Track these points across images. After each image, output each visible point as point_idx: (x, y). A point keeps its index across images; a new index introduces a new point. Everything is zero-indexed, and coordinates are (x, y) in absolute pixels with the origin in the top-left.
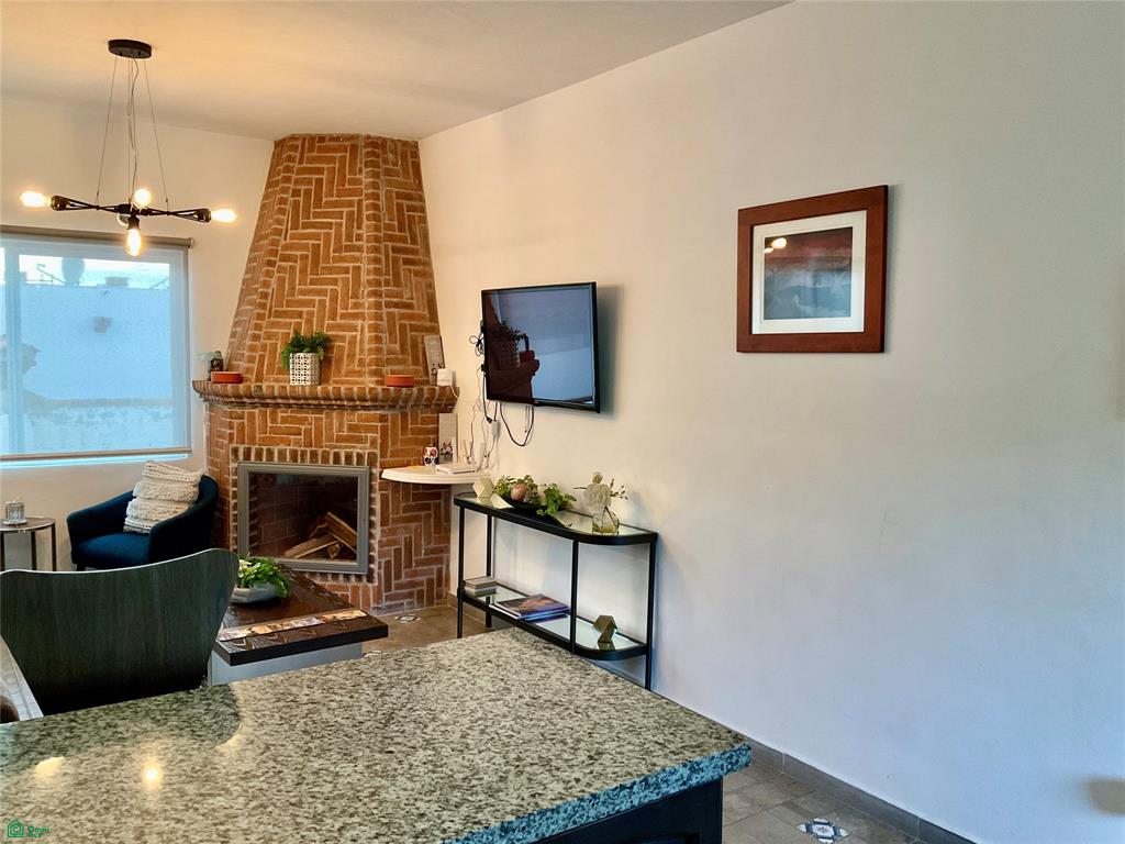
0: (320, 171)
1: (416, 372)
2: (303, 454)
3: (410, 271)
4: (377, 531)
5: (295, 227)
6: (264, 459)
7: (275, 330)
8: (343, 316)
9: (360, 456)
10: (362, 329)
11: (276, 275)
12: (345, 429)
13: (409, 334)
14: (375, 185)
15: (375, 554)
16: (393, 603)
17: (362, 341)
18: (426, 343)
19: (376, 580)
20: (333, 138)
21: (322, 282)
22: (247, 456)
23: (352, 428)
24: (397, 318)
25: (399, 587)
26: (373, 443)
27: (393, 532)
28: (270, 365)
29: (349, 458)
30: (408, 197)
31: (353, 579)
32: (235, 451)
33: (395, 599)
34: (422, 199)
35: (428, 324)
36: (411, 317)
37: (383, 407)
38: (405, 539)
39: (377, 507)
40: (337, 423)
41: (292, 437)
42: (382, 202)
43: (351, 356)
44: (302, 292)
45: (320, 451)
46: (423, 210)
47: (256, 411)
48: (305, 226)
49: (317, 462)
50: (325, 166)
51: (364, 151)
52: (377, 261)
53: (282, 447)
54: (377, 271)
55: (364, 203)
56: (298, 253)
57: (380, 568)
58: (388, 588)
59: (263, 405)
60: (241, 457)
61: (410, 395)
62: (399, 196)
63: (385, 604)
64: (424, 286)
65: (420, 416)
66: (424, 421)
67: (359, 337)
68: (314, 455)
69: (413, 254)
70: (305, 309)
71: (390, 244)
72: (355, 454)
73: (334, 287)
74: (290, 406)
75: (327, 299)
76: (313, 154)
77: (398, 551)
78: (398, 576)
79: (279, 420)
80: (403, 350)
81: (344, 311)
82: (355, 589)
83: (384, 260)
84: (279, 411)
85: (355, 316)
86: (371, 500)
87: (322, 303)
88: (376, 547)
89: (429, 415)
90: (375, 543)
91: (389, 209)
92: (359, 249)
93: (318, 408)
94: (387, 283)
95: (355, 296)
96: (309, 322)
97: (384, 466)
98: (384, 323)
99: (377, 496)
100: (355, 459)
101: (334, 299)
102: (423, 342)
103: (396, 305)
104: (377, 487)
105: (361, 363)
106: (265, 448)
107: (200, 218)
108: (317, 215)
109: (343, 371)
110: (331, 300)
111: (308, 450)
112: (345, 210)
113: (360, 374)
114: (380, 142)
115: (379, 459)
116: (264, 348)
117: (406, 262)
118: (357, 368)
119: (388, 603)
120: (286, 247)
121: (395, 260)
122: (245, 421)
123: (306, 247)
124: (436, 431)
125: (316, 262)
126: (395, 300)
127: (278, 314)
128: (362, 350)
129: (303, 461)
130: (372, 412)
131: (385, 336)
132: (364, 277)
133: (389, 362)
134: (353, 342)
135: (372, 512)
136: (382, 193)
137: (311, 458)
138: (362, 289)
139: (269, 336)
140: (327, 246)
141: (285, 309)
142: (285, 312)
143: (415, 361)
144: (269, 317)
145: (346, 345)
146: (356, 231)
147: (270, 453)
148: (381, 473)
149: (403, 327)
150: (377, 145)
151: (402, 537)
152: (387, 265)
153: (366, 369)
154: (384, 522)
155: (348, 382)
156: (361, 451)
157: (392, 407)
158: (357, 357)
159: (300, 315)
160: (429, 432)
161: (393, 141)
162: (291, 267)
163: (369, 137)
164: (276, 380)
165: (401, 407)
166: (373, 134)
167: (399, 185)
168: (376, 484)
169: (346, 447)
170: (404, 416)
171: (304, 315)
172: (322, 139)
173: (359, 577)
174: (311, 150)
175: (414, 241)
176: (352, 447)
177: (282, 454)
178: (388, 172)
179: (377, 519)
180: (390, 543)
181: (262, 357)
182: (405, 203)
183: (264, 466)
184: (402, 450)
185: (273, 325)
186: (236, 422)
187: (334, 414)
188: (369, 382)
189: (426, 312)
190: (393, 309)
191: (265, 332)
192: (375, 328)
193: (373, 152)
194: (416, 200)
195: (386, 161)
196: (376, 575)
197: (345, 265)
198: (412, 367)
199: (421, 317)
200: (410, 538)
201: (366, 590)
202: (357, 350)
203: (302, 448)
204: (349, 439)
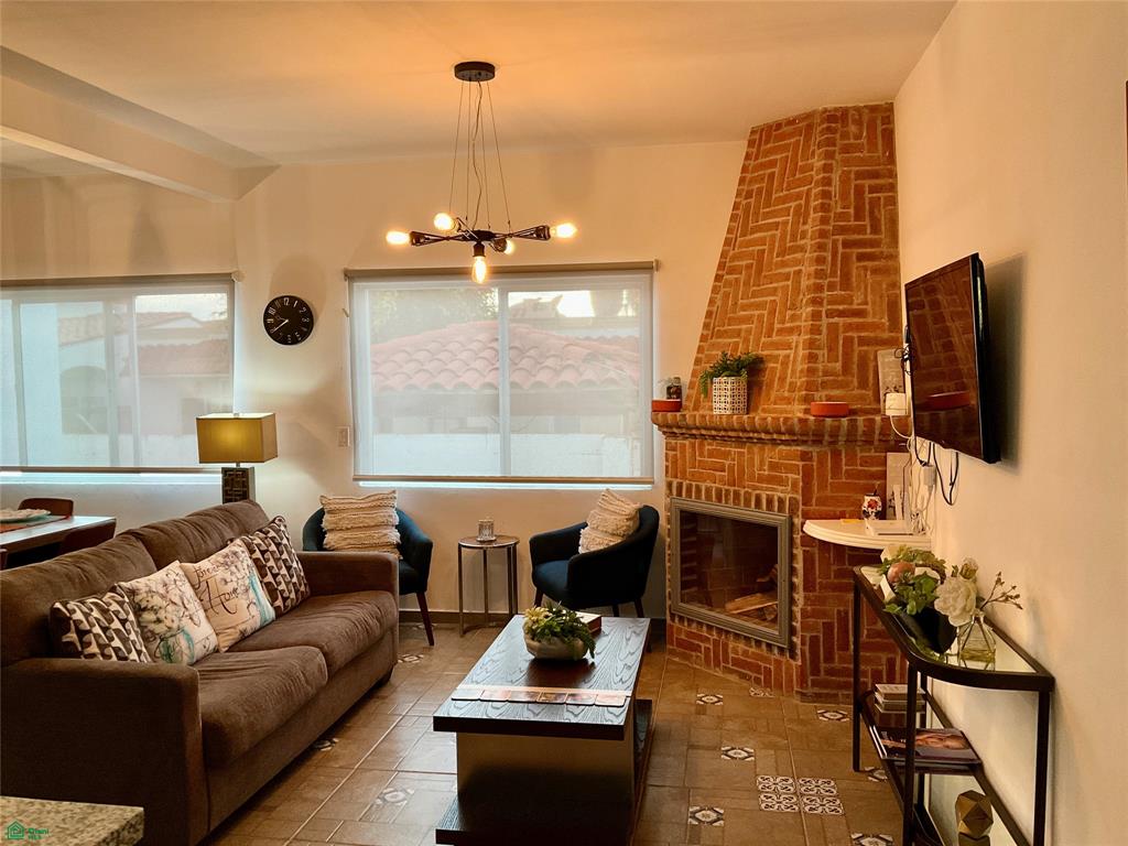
0: (773, 164)
1: (862, 398)
2: (727, 493)
3: (865, 268)
4: (799, 596)
5: (743, 233)
6: (694, 497)
8: (780, 331)
9: (781, 502)
10: (796, 347)
11: (723, 290)
12: (766, 468)
13: (857, 348)
14: (827, 168)
15: (797, 625)
16: (825, 691)
17: (794, 361)
18: (879, 358)
19: (799, 657)
20: (791, 122)
21: (763, 293)
22: (679, 492)
23: (773, 466)
24: (841, 330)
25: (830, 672)
26: (795, 485)
27: (822, 600)
29: (770, 501)
30: (876, 175)
31: (776, 651)
33: (826, 687)
34: (892, 174)
35: (886, 335)
36: (860, 327)
37: (804, 442)
38: (839, 612)
39: (799, 565)
40: (760, 459)
41: (717, 473)
42: (835, 188)
43: (782, 379)
44: (744, 308)
45: (742, 492)
46: (893, 187)
47: (687, 442)
48: (756, 229)
49: (739, 504)
50: (778, 157)
51: (819, 129)
52: (820, 260)
53: (710, 484)
54: (819, 274)
55: (814, 191)
56: (744, 263)
57: (803, 644)
58: (815, 670)
59: (693, 436)
60: (675, 492)
61: (839, 427)
62: (859, 175)
63: (810, 691)
64: (884, 286)
65: (859, 455)
66: (865, 462)
67: (791, 358)
68: (737, 496)
69: (872, 247)
70: (744, 327)
71: (841, 238)
72: (776, 498)
73: (774, 298)
74: (714, 438)
75: (766, 312)
76: (769, 146)
77: (828, 627)
78: (829, 658)
79: (706, 453)
80: (846, 369)
81: (780, 326)
82: (778, 663)
83: (830, 259)
84: (706, 443)
85: (791, 331)
86: (792, 557)
87: (760, 317)
88: (799, 616)
89: (873, 453)
90: (797, 610)
91: (844, 195)
92: (802, 249)
93: (739, 441)
94: (831, 287)
95: (793, 306)
96: (746, 340)
97: (807, 516)
98: (823, 337)
99: (799, 552)
100: (776, 504)
101: (772, 313)
102: (876, 358)
103: (841, 314)
104: (798, 541)
105: (792, 388)
106: (694, 483)
107: (539, 237)
108: (766, 216)
109: (772, 399)
110: (769, 314)
111: (732, 489)
112: (793, 204)
113: (789, 401)
114: (839, 114)
115: (801, 507)
117: (861, 257)
118: (786, 394)
119: (816, 690)
120: (733, 258)
121: (846, 258)
122: (678, 453)
123: (751, 255)
124: (883, 475)
125: (759, 271)
126: (841, 307)
127: (720, 335)
128: (793, 371)
129: (726, 503)
130: (794, 448)
131: (823, 353)
132: (805, 283)
133: (824, 385)
134: (785, 362)
135: (792, 571)
136: (836, 177)
137: (734, 499)
138: (801, 297)
140: (771, 251)
141: (726, 328)
142: (726, 331)
143: (863, 384)
145: (779, 366)
146: (802, 228)
147: (699, 490)
148: (803, 524)
149: (848, 342)
150: (836, 118)
151: (834, 609)
152: (834, 263)
153: (797, 395)
154: (809, 586)
155: (775, 411)
156: (782, 495)
157: (818, 441)
158: (788, 380)
159: (739, 333)
160: (873, 476)
161: (857, 109)
162: (736, 279)
163: (825, 110)
165: (830, 443)
166: (830, 106)
167: (862, 161)
168: (798, 537)
169: (767, 489)
170: (836, 455)
171: (743, 334)
172: (779, 126)
173: (781, 650)
174: (767, 141)
175: (875, 229)
176: (774, 490)
177: (709, 491)
178: (846, 149)
179: (798, 581)
180: (815, 614)
182: (867, 183)
183: (694, 504)
184: (832, 497)
185: (714, 346)
187: (756, 449)
188: (797, 411)
189: (885, 320)
190: (836, 319)
191: (706, 356)
192: (811, 344)
193: (828, 129)
194: (884, 177)
195: (845, 136)
196: (798, 652)
197: (787, 270)
198: (856, 392)
199: (875, 326)
200: (847, 613)
201: (789, 667)
202: (789, 371)
203: (726, 487)
204: (770, 480)
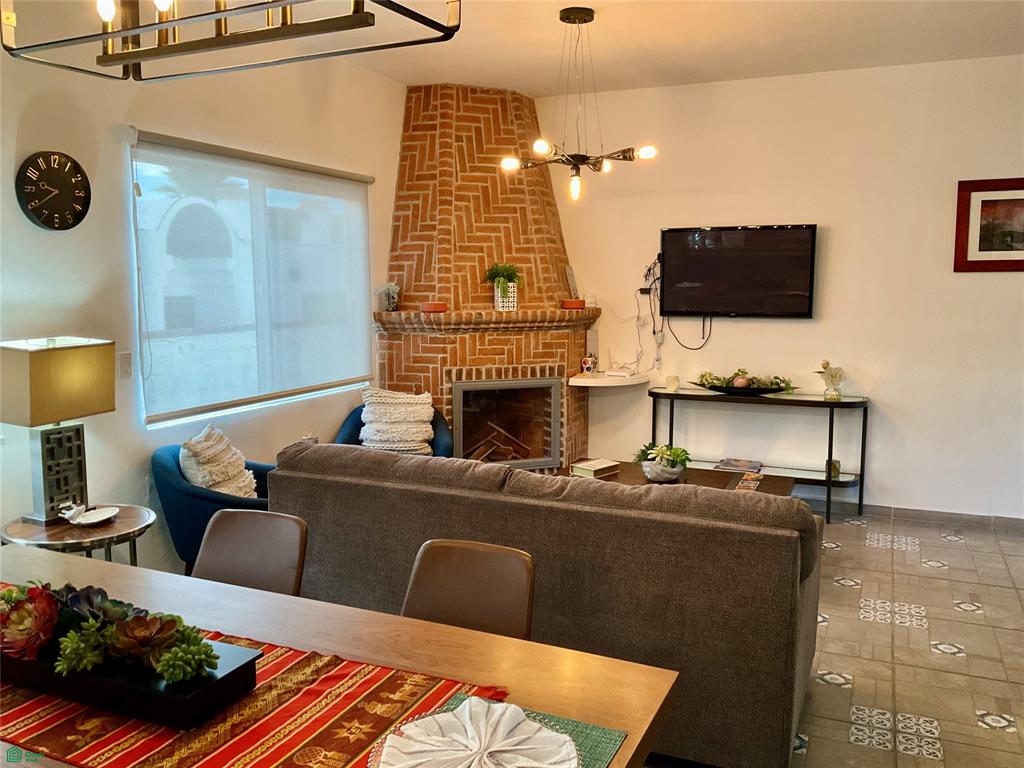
0: (477, 120)
2: (507, 370)
5: (463, 169)
6: (474, 378)
7: (462, 263)
8: (518, 250)
9: (552, 369)
10: (536, 262)
11: (455, 213)
12: (540, 347)
14: (525, 137)
17: (537, 272)
18: (567, 272)
20: (483, 91)
21: (495, 220)
22: (459, 377)
23: (546, 346)
26: (562, 357)
28: (465, 294)
29: (543, 371)
32: (449, 373)
35: (564, 257)
39: (564, 410)
40: (533, 342)
41: (497, 357)
43: (531, 285)
44: (480, 229)
45: (520, 367)
47: (466, 336)
48: (473, 169)
49: (518, 377)
50: (481, 116)
51: (512, 105)
53: (489, 366)
54: (538, 212)
55: (520, 152)
56: (471, 194)
60: (454, 378)
67: (534, 269)
68: (515, 370)
70: (485, 245)
72: (547, 368)
73: (506, 225)
75: (502, 235)
76: (467, 104)
79: (486, 342)
81: (517, 246)
83: (539, 201)
84: (485, 334)
85: (528, 250)
86: (561, 405)
87: (498, 239)
93: (520, 331)
94: (543, 222)
95: (525, 232)
96: (490, 255)
97: (570, 376)
98: (548, 256)
100: (548, 372)
101: (508, 236)
104: (566, 391)
105: (540, 290)
106: (474, 368)
108: (480, 160)
109: (527, 298)
110: (505, 236)
111: (510, 367)
113: (541, 300)
114: (520, 98)
115: (566, 370)
116: (456, 279)
118: (537, 295)
120: (459, 188)
122: (458, 345)
123: (476, 189)
125: (487, 203)
127: (463, 249)
128: (538, 280)
129: (506, 376)
130: (561, 331)
132: (530, 217)
133: (555, 289)
134: (529, 272)
135: (561, 414)
137: (513, 374)
138: (529, 227)
139: (460, 269)
140: (495, 189)
141: (467, 244)
142: (469, 247)
144: (455, 251)
145: (525, 275)
146: (518, 176)
147: (479, 372)
148: (568, 382)
152: (541, 206)
153: (545, 295)
155: (533, 307)
156: (552, 365)
157: (575, 326)
158: (536, 285)
159: (481, 249)
162: (466, 206)
163: (514, 93)
164: (473, 308)
166: (516, 89)
169: (541, 362)
171: (485, 250)
172: (474, 91)
174: (466, 99)
176: (546, 362)
177: (489, 372)
178: (527, 125)
181: (456, 288)
183: (475, 384)
184: (573, 361)
185: (460, 258)
186: (449, 347)
187: (531, 335)
188: (549, 307)
189: (561, 246)
191: (454, 266)
193: (519, 106)
195: (525, 115)
197: (513, 205)
202: (535, 278)
203: (506, 366)
204: (544, 355)
